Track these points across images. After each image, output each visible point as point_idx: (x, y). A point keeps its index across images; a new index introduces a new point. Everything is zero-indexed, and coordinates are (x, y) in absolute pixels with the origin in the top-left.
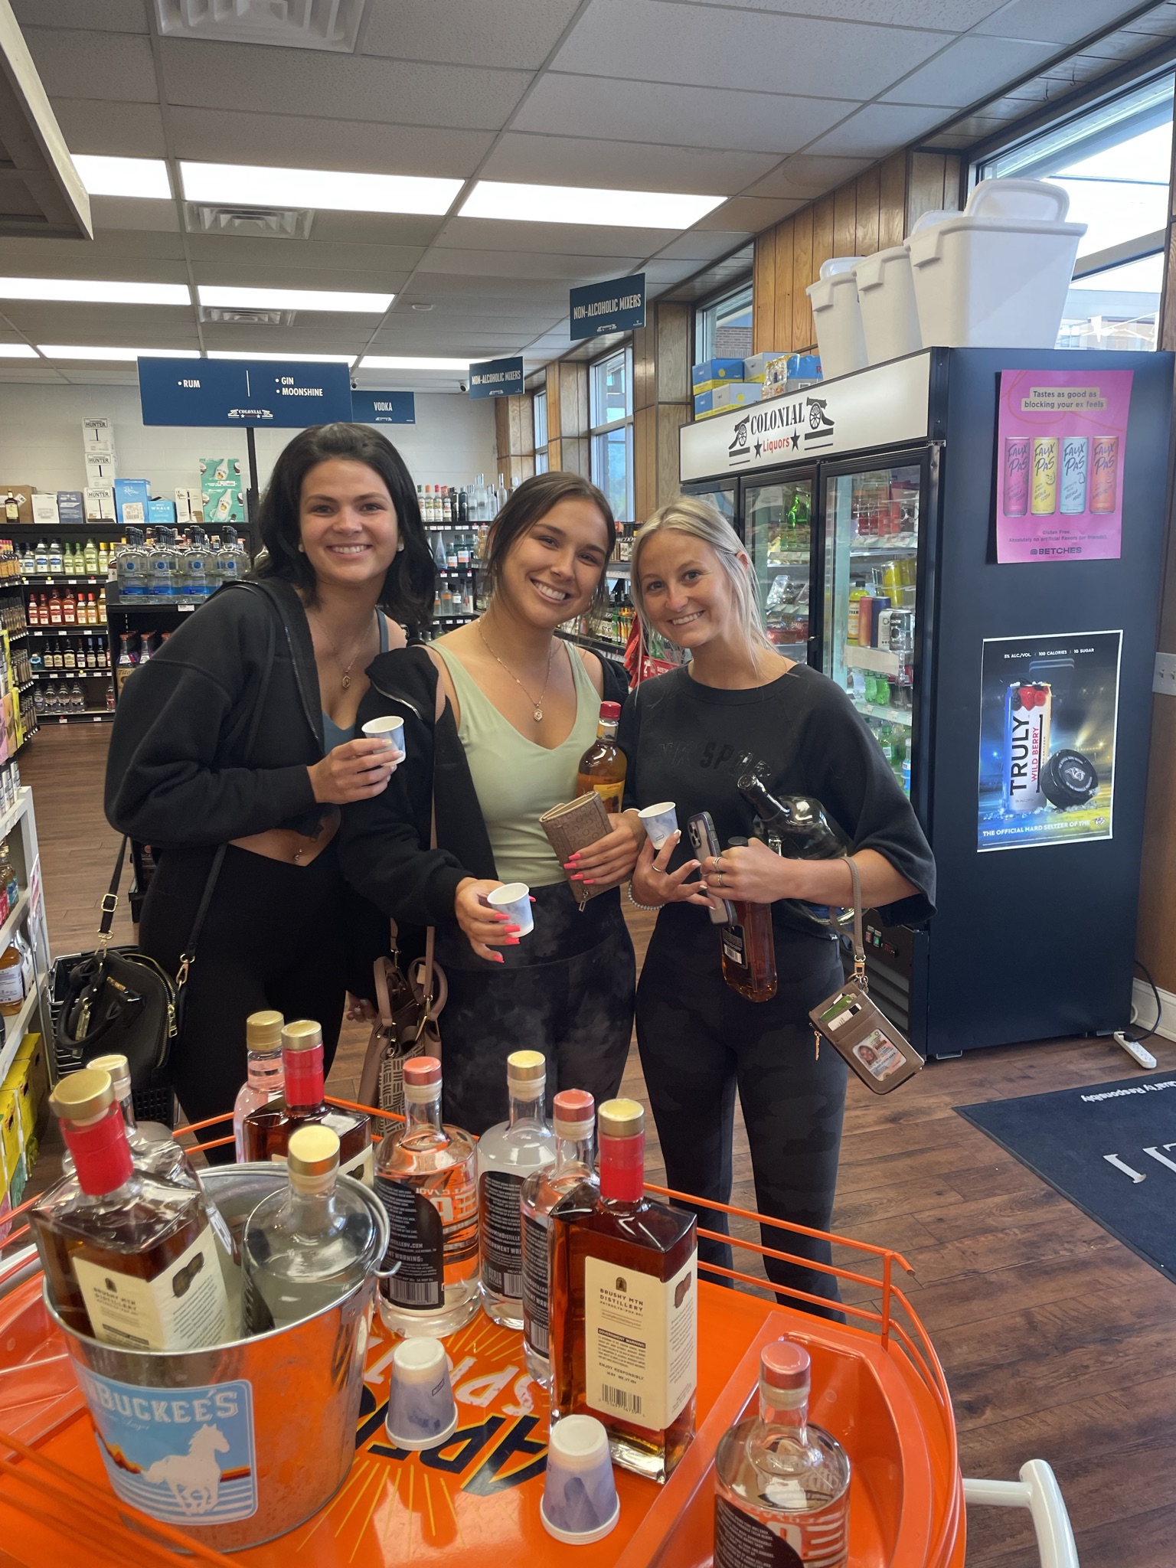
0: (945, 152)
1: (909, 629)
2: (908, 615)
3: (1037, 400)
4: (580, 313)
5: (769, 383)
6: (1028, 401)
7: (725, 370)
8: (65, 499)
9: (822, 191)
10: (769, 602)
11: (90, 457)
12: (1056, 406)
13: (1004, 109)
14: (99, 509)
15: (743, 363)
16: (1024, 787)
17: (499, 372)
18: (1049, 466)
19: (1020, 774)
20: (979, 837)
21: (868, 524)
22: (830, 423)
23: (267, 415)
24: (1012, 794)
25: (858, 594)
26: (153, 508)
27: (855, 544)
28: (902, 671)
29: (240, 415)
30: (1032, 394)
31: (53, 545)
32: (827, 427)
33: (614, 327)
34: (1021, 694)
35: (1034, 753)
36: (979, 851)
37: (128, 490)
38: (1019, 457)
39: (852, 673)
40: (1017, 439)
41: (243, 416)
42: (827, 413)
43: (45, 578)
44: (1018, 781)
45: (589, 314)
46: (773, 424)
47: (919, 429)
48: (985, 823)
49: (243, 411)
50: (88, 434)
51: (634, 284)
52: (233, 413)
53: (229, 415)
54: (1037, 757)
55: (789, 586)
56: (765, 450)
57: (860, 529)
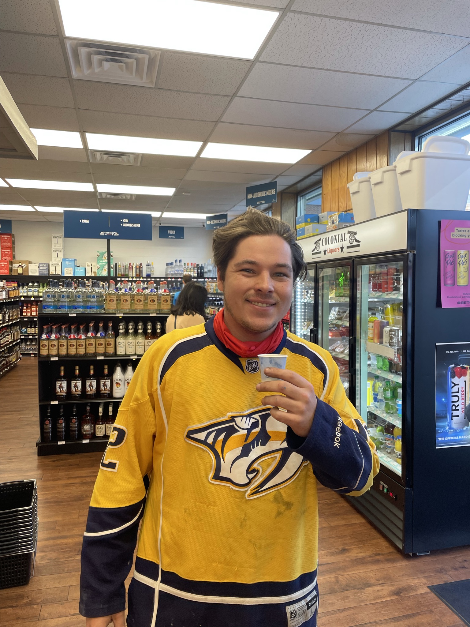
0: (405, 132)
1: (398, 336)
2: (398, 330)
3: (458, 233)
4: (250, 196)
5: (330, 224)
6: (454, 233)
7: (310, 219)
8: (42, 266)
9: (352, 148)
10: (330, 319)
11: (54, 250)
12: (467, 236)
13: (431, 114)
14: (55, 270)
15: (318, 217)
16: (458, 416)
17: (218, 219)
18: (465, 263)
19: (456, 410)
20: (436, 441)
21: (378, 287)
22: (359, 242)
23: (116, 234)
24: (452, 419)
25: (373, 318)
26: (77, 270)
27: (371, 296)
28: (396, 357)
29: (105, 234)
30: (456, 231)
31: (36, 284)
32: (357, 243)
33: (264, 202)
34: (455, 371)
35: (462, 400)
36: (436, 448)
37: (67, 263)
38: (450, 259)
39: (370, 354)
40: (449, 251)
41: (106, 235)
42: (357, 237)
43: (31, 297)
44: (455, 413)
45: (254, 197)
46: (332, 241)
47: (402, 245)
48: (439, 434)
49: (106, 233)
50: (54, 241)
51: (272, 185)
52: (102, 233)
53: (100, 234)
54: (464, 401)
55: (339, 312)
56: (328, 253)
57: (373, 289)
